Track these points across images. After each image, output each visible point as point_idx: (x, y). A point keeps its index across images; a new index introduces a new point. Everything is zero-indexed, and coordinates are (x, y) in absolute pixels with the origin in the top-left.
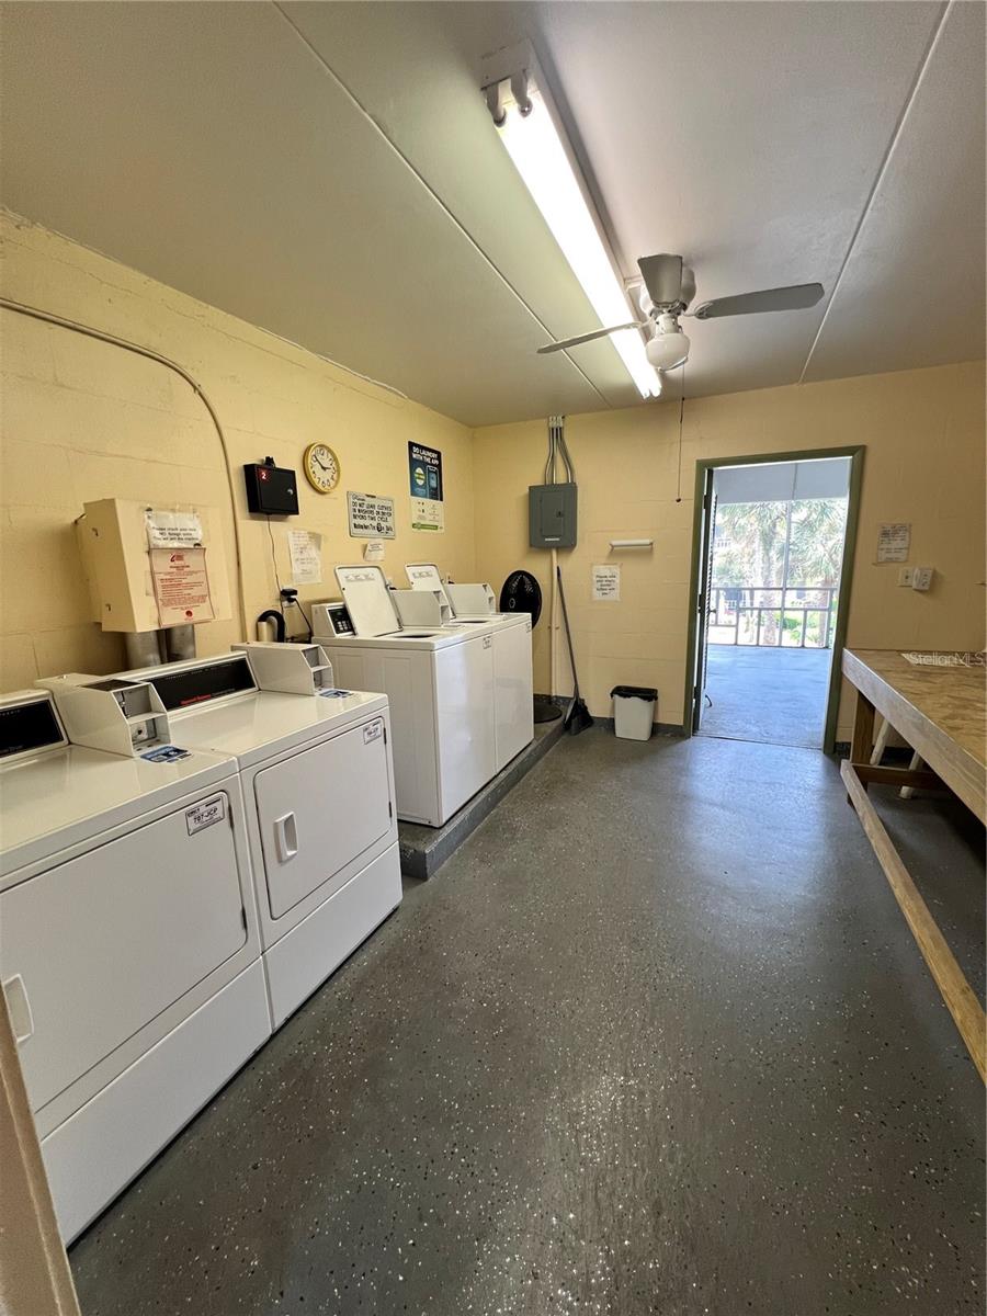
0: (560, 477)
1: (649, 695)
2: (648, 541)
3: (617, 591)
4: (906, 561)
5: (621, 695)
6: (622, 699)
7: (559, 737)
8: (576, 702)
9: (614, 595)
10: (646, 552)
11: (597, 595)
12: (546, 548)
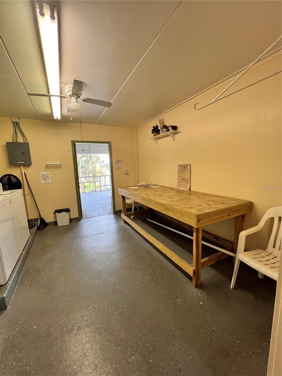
0: (20, 140)
1: (67, 210)
2: (60, 163)
3: (50, 179)
4: (122, 168)
5: (58, 213)
6: (59, 214)
7: (37, 232)
8: (41, 219)
9: (50, 181)
10: (59, 166)
11: (43, 181)
12: (19, 166)
